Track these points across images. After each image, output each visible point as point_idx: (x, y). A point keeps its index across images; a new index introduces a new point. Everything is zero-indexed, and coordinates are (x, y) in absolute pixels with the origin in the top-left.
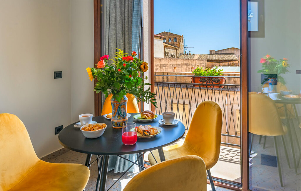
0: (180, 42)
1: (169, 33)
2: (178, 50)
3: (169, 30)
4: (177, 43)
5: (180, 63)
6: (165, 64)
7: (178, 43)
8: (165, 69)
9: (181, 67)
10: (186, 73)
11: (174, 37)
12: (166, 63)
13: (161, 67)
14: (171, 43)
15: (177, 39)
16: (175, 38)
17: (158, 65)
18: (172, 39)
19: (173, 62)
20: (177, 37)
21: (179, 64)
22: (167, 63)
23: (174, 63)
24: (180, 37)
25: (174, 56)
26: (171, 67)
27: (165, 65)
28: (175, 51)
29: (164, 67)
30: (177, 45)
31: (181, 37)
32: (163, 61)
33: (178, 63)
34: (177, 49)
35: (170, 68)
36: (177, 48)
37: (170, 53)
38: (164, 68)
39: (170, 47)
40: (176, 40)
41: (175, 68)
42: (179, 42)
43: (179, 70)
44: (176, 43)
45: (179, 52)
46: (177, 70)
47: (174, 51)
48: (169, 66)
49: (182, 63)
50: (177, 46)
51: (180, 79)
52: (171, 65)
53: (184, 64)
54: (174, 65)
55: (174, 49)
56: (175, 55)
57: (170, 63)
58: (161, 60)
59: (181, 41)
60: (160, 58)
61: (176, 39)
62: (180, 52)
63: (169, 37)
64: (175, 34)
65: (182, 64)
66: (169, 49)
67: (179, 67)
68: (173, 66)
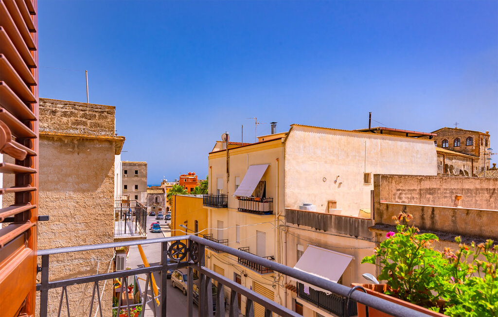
0: (482, 144)
1: (456, 129)
2: (477, 162)
3: (456, 124)
4: (474, 148)
5: (472, 187)
6: (433, 189)
7: (476, 147)
8: (431, 199)
9: (474, 195)
10: (481, 211)
11: (467, 136)
12: (435, 187)
13: (421, 195)
14: (458, 148)
15: (474, 140)
16: (470, 139)
17: (414, 190)
18: (462, 140)
19: (454, 185)
20: (474, 137)
21: (468, 190)
22: (438, 187)
23: (456, 187)
24: (481, 136)
25: (467, 173)
26: (448, 195)
27: (431, 191)
28: (470, 163)
29: (430, 194)
30: (473, 151)
31: (483, 135)
32: (426, 182)
33: (466, 186)
34: (472, 160)
35: (445, 197)
36: (474, 157)
37: (455, 167)
38: (428, 196)
39: (457, 155)
40: (472, 143)
41: (458, 198)
42: (478, 146)
43: (468, 201)
44: (471, 147)
45: (479, 164)
46: (463, 201)
47: (467, 164)
48: (442, 193)
49: (478, 186)
50: (474, 153)
51: (466, 223)
52: (448, 192)
53: (482, 189)
54: (454, 191)
55: (467, 161)
56: (470, 172)
57: (444, 187)
58: (421, 180)
59: (484, 143)
60: (420, 176)
61: (472, 140)
62: (481, 166)
63: (457, 136)
64: (469, 131)
65: (477, 189)
66: (454, 161)
67: (469, 194)
68: (452, 192)
